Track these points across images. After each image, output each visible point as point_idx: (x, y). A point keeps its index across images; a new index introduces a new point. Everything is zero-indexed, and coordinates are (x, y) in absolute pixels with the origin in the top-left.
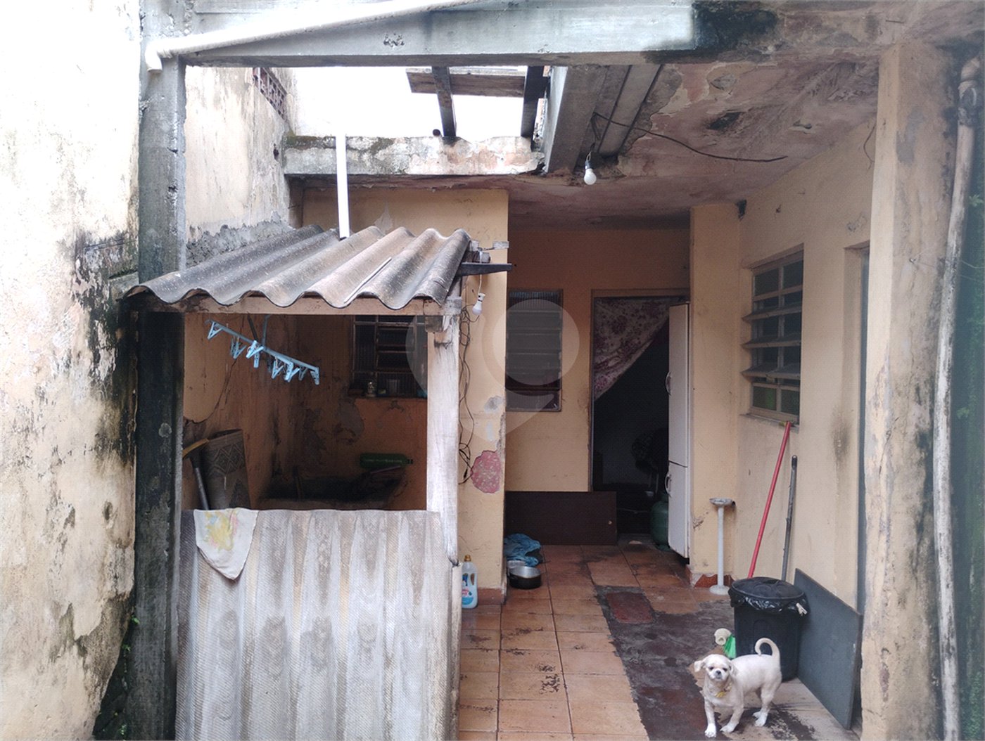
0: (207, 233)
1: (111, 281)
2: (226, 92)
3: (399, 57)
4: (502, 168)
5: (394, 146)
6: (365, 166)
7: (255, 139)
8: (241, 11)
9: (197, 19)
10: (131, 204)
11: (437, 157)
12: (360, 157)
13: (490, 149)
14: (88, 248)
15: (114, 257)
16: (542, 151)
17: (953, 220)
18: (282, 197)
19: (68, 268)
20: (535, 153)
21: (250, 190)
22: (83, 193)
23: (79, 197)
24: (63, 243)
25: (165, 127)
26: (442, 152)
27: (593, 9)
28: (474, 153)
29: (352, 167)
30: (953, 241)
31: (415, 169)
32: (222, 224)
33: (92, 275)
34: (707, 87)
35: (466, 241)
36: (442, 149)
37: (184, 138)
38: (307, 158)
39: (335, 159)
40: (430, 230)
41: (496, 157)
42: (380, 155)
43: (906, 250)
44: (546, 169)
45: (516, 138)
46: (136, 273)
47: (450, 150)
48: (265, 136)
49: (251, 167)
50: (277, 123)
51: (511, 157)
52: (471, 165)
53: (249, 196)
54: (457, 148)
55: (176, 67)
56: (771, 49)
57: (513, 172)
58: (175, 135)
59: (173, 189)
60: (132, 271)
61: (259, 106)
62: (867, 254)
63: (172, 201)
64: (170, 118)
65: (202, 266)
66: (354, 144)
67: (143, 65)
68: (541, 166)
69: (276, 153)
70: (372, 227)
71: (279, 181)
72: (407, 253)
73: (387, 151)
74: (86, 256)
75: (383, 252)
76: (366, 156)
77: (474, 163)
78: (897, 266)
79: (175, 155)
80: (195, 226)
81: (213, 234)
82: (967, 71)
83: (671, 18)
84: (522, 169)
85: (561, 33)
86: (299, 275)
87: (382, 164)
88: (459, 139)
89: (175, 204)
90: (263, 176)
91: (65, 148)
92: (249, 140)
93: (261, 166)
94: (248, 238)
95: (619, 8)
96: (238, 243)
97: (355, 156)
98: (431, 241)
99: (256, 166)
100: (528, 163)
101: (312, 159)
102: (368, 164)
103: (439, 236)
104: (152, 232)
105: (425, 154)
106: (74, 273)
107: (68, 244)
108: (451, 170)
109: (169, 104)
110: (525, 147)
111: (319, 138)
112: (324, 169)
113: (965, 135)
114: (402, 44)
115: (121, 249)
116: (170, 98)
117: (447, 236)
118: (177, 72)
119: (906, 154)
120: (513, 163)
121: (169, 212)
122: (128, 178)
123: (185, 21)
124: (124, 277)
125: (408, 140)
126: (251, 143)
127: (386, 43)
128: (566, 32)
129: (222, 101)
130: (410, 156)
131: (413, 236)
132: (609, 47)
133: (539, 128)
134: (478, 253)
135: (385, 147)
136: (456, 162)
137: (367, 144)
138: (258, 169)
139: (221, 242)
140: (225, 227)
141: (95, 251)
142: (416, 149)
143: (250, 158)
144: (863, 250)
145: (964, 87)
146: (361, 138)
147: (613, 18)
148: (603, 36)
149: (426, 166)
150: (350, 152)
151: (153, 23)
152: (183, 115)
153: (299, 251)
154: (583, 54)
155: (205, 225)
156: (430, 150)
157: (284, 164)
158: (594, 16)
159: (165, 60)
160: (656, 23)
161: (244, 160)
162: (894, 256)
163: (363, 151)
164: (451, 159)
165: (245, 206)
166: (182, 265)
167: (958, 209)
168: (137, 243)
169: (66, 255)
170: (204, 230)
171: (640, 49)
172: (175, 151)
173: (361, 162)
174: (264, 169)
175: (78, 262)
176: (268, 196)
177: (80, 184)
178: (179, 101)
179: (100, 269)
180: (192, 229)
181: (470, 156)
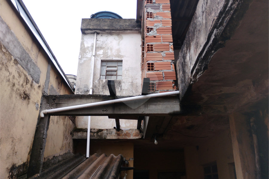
0: (49, 159)
1: (19, 178)
2: (60, 120)
3: (106, 114)
4: (132, 137)
5: (103, 131)
6: (95, 137)
7: (66, 131)
8: (67, 103)
9: (55, 105)
10: (29, 154)
11: (114, 134)
12: (94, 134)
13: (129, 132)
14: (14, 168)
15: (21, 170)
16: (143, 133)
17: (256, 160)
18: (71, 145)
19: (8, 175)
20: (141, 134)
21: (63, 144)
22: (16, 153)
23: (15, 154)
24: (8, 168)
25: (42, 132)
26: (116, 133)
27: (155, 103)
28: (124, 133)
29: (91, 137)
30: (257, 166)
31: (108, 137)
32: (53, 156)
33: (14, 177)
34: (185, 120)
35: (122, 158)
36: (116, 132)
37: (47, 134)
38: (79, 134)
39: (87, 135)
40: (112, 155)
41: (131, 134)
42: (99, 134)
43: (245, 169)
44: (144, 137)
45: (136, 129)
46: (27, 174)
47: (118, 133)
48: (69, 129)
49: (64, 138)
50: (72, 126)
51: (135, 134)
52: (124, 137)
53: (62, 146)
54: (120, 132)
55: (48, 116)
56: (201, 114)
57: (135, 138)
58: (45, 134)
59: (41, 149)
60: (25, 174)
61: (68, 122)
62: (234, 165)
63: (41, 152)
64: (44, 129)
65: (46, 171)
66: (92, 131)
67: (39, 116)
68: (142, 137)
69: (71, 133)
70: (95, 154)
71: (71, 141)
72: (105, 164)
73: (101, 133)
74: (13, 171)
75: (98, 164)
76: (95, 134)
77: (124, 136)
78: (244, 173)
79: (44, 139)
80: (46, 157)
81: (50, 159)
82: (252, 120)
83: (175, 106)
84: (137, 138)
85: (147, 109)
86: (74, 174)
87: (100, 136)
88: (121, 129)
89: (41, 153)
90: (67, 140)
91: (14, 141)
92: (64, 131)
93: (67, 137)
94: (60, 159)
95: (162, 103)
96: (57, 161)
97: (92, 134)
98: (112, 158)
99: (65, 138)
100: (139, 136)
101: (81, 135)
102: (96, 136)
103: (114, 156)
104: (33, 161)
105: (111, 134)
106: (9, 177)
107: (9, 168)
108: (118, 138)
109: (45, 126)
110: (138, 132)
111: (83, 129)
112: (83, 137)
113: (254, 136)
114: (107, 111)
115: (24, 168)
116: (45, 124)
117: (117, 156)
118: (48, 118)
119: (240, 142)
120: (135, 136)
121: (39, 155)
122: (30, 146)
123: (52, 105)
124: (23, 176)
125: (107, 130)
126: (65, 131)
127: (103, 111)
128: (149, 109)
129: (59, 122)
130: (107, 134)
131: (107, 156)
132: (160, 112)
133: (142, 126)
134: (125, 161)
135: (100, 132)
136: (120, 136)
137: (96, 131)
138: (66, 139)
139: (52, 161)
140: (54, 156)
141: (16, 169)
142: (109, 132)
143: (64, 136)
144: (233, 164)
145: (252, 124)
146: (94, 129)
147: (160, 105)
148: (158, 110)
149: (112, 137)
150: (91, 133)
151: (44, 106)
152: (48, 128)
153: (74, 164)
154: (153, 114)
155: (48, 157)
156: (113, 133)
157: (73, 136)
158: (156, 105)
159: (45, 114)
160: (171, 107)
161: (62, 137)
162: (242, 170)
163: (95, 133)
164: (118, 135)
165: (61, 149)
166: (40, 171)
167: (257, 157)
168: (29, 165)
169: (8, 172)
170: (48, 158)
171: (168, 113)
172: (44, 138)
173: (94, 136)
174: (67, 138)
175: (11, 173)
176: (67, 145)
177: (16, 151)
178: (47, 125)
179: (17, 174)
180: (45, 158)
181: (123, 134)
